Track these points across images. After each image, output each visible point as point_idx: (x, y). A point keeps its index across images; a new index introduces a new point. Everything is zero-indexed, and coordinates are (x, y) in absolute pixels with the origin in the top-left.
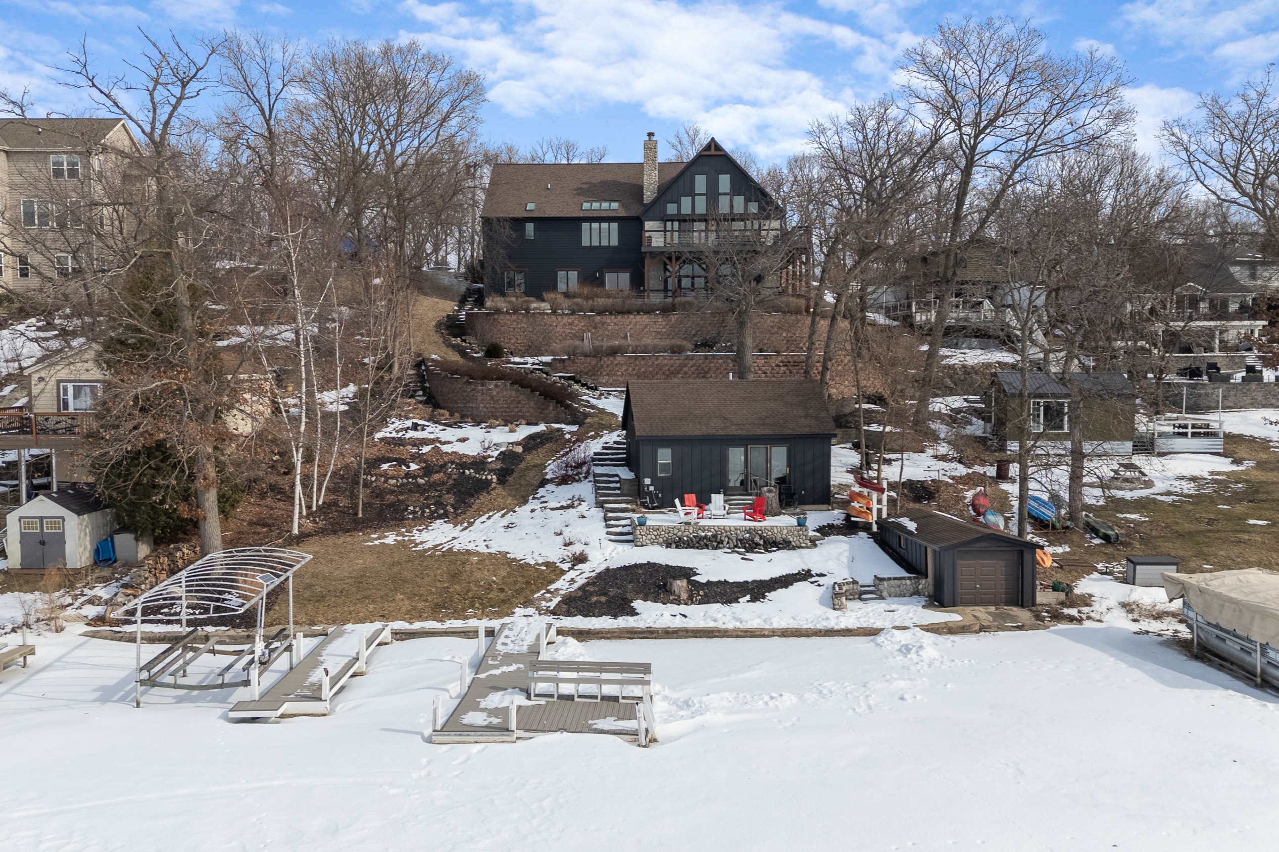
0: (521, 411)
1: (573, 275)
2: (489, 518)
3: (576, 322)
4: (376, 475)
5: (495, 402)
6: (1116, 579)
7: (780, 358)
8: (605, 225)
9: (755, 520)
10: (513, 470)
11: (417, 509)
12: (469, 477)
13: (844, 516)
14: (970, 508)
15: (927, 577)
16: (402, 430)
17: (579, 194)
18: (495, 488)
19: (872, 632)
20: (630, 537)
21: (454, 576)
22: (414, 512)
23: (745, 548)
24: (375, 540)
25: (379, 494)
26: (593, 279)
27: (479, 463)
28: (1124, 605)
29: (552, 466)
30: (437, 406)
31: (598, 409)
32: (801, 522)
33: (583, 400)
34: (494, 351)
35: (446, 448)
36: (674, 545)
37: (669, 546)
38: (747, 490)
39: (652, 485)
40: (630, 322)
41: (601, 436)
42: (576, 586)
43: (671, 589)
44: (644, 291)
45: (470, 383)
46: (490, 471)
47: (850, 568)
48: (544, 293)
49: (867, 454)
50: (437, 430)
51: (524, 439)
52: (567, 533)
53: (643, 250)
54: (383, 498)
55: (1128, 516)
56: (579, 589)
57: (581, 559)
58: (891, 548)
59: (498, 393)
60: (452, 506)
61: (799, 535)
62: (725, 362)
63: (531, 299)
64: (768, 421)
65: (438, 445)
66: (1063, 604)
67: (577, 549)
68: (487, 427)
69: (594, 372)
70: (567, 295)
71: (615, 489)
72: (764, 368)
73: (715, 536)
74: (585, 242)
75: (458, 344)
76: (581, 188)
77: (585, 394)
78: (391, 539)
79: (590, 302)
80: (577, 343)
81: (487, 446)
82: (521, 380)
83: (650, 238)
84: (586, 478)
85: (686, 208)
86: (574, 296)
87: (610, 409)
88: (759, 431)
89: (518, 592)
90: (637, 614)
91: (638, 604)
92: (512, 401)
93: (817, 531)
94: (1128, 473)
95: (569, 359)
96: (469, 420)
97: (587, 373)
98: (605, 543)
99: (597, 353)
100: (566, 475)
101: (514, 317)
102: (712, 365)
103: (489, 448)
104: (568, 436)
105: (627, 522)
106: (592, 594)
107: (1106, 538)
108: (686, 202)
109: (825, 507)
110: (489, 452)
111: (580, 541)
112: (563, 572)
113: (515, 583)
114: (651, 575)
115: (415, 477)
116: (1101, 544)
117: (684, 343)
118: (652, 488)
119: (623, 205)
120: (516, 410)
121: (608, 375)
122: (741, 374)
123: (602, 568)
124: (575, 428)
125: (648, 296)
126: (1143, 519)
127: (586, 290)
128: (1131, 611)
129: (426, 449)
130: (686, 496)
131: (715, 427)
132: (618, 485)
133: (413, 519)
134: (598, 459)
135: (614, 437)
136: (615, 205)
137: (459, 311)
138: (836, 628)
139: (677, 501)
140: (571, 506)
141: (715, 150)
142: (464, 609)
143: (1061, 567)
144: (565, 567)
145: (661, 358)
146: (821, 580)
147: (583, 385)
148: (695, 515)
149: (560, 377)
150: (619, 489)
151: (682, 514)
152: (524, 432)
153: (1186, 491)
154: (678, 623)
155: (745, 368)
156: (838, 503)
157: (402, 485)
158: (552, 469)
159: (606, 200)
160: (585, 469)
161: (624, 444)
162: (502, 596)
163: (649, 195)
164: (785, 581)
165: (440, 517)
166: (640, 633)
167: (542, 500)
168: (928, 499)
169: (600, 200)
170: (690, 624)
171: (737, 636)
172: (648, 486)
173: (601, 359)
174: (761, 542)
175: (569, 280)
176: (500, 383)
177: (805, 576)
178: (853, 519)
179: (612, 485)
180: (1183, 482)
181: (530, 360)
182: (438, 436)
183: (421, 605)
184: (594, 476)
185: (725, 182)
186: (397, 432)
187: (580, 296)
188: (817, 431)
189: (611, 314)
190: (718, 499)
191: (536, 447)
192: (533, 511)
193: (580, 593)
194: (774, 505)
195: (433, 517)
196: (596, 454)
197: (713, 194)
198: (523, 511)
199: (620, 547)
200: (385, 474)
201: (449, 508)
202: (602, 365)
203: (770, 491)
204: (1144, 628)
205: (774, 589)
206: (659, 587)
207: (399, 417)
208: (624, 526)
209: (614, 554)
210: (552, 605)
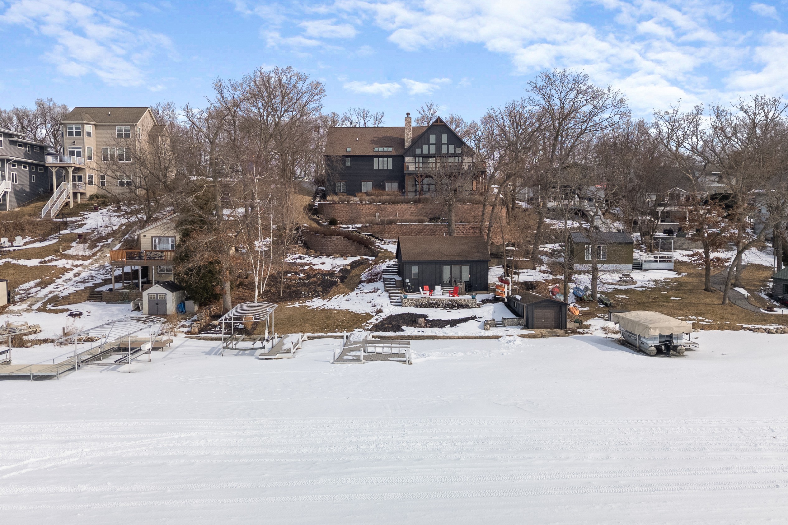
0: (348, 250)
1: (370, 184)
2: (338, 297)
3: (372, 208)
4: (286, 279)
5: (336, 246)
6: (605, 320)
7: (470, 226)
8: (385, 159)
9: (454, 296)
10: (346, 277)
11: (306, 293)
12: (327, 279)
13: (494, 296)
14: (551, 293)
15: (523, 318)
16: (294, 259)
17: (372, 143)
18: (339, 285)
19: (497, 337)
20: (400, 304)
21: (328, 318)
22: (304, 295)
23: (449, 307)
24: (290, 305)
25: (289, 287)
26: (379, 186)
27: (331, 273)
28: (602, 328)
29: (364, 275)
30: (308, 248)
31: (384, 249)
32: (474, 297)
33: (377, 245)
34: (333, 222)
35: (315, 267)
36: (419, 306)
37: (417, 306)
38: (451, 285)
39: (409, 282)
40: (398, 208)
41: (386, 262)
42: (378, 321)
43: (418, 321)
44: (405, 192)
45: (325, 237)
46: (337, 277)
47: (493, 315)
48: (356, 194)
49: (507, 270)
50: (310, 259)
51: (350, 263)
52: (373, 302)
53: (404, 172)
54: (290, 289)
55: (620, 296)
56: (380, 322)
57: (380, 311)
58: (511, 308)
59: (337, 242)
60: (321, 292)
61: (473, 303)
62: (444, 227)
63: (350, 196)
64: (461, 254)
65: (312, 266)
66: (578, 328)
67: (378, 308)
68: (333, 258)
69: (381, 233)
70: (367, 194)
71: (393, 284)
72: (462, 230)
73: (436, 303)
74: (376, 167)
75: (315, 218)
76: (373, 140)
77: (377, 242)
78: (297, 305)
79: (379, 198)
80: (373, 218)
81: (334, 266)
82: (348, 236)
83: (408, 166)
84: (380, 280)
85: (426, 151)
86: (371, 195)
87: (389, 249)
88: (457, 259)
89: (355, 323)
90: (404, 331)
91: (404, 328)
92: (344, 246)
93: (481, 301)
94: (625, 278)
95: (370, 226)
96: (324, 254)
97: (378, 233)
98: (390, 306)
99: (382, 223)
100: (371, 279)
101: (342, 205)
102: (438, 229)
103: (335, 267)
104: (370, 262)
105: (399, 298)
106: (385, 324)
107: (606, 304)
108: (426, 148)
109: (486, 292)
110: (335, 269)
111: (379, 305)
112: (373, 316)
113: (353, 320)
114: (409, 317)
115: (303, 280)
116: (604, 307)
117: (424, 218)
118: (409, 284)
119: (394, 149)
120: (346, 250)
121: (388, 233)
122: (450, 233)
123: (389, 314)
124: (374, 258)
125: (407, 195)
126: (626, 297)
127: (377, 192)
128: (605, 330)
129: (306, 268)
130: (424, 286)
131: (437, 257)
132: (395, 283)
133: (304, 297)
134: (385, 272)
135: (391, 262)
136: (390, 149)
137: (313, 202)
138: (484, 336)
139: (420, 288)
140: (374, 292)
141: (440, 122)
142: (334, 329)
143: (583, 315)
144: (374, 314)
145: (413, 225)
146: (480, 320)
147: (376, 238)
148: (428, 294)
149: (366, 235)
150: (395, 284)
151: (422, 294)
152: (350, 260)
153: (650, 286)
154: (421, 334)
155: (452, 230)
156: (491, 290)
157: (298, 283)
158: (364, 276)
159: (386, 147)
160: (379, 276)
161: (396, 265)
162: (349, 325)
163: (407, 144)
164: (465, 320)
165: (316, 296)
166: (405, 337)
167: (361, 289)
168: (532, 289)
169: (383, 146)
170: (425, 334)
171: (444, 339)
172: (408, 283)
173: (385, 226)
174: (456, 305)
175: (367, 186)
176: (338, 237)
177: (474, 318)
178: (496, 296)
179: (392, 283)
180: (651, 282)
181: (350, 226)
182: (311, 262)
183: (316, 328)
184: (383, 279)
185: (445, 138)
186: (292, 260)
187: (374, 195)
188: (481, 259)
189: (389, 203)
190: (438, 288)
191: (356, 267)
192: (357, 294)
193: (381, 324)
194: (463, 291)
195: (313, 296)
196: (384, 270)
197: (439, 144)
198: (353, 294)
199: (396, 307)
200: (290, 278)
201: (320, 292)
202: (385, 229)
203: (461, 285)
204: (608, 336)
205: (461, 323)
206: (413, 321)
207: (292, 253)
208: (397, 299)
209: (394, 310)
210: (370, 328)
